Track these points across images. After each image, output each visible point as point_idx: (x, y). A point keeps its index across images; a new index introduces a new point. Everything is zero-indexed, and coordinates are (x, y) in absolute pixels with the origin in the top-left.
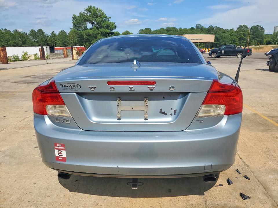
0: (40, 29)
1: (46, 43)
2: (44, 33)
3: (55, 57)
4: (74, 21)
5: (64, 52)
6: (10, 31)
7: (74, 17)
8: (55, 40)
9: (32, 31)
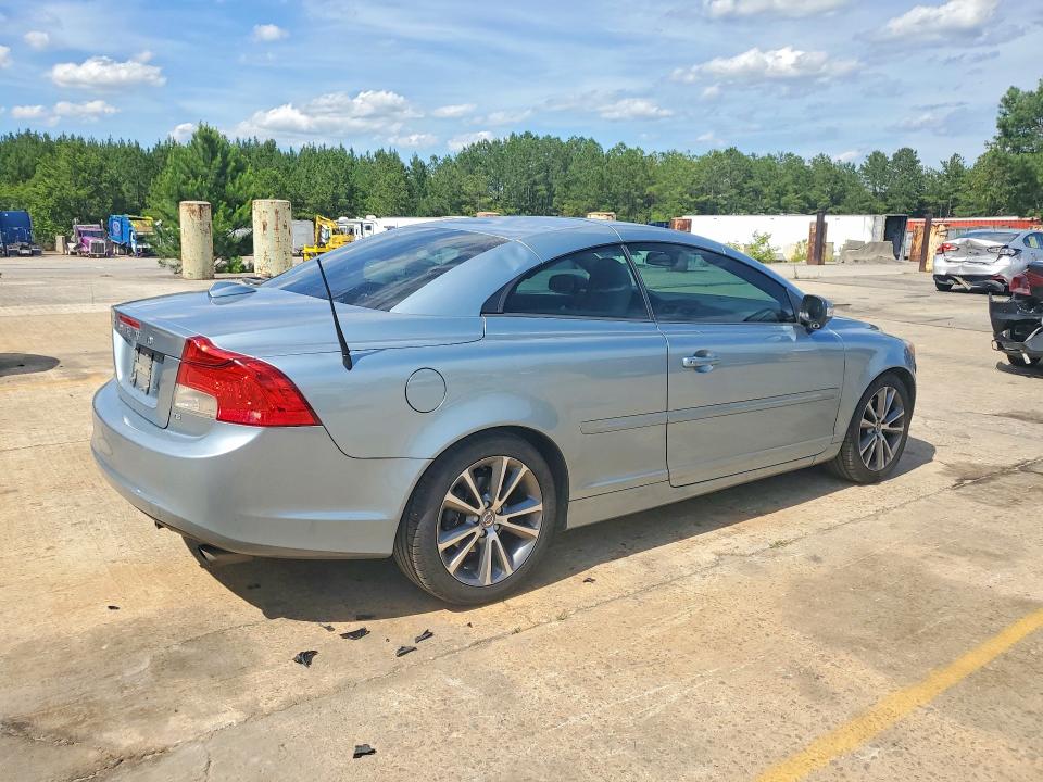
0: (903, 150)
1: (915, 202)
2: (919, 161)
3: (866, 259)
4: (1005, 115)
5: (915, 239)
6: (803, 161)
7: (1011, 100)
8: (957, 191)
9: (876, 157)
